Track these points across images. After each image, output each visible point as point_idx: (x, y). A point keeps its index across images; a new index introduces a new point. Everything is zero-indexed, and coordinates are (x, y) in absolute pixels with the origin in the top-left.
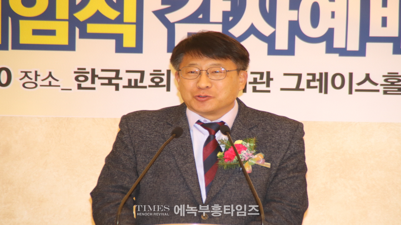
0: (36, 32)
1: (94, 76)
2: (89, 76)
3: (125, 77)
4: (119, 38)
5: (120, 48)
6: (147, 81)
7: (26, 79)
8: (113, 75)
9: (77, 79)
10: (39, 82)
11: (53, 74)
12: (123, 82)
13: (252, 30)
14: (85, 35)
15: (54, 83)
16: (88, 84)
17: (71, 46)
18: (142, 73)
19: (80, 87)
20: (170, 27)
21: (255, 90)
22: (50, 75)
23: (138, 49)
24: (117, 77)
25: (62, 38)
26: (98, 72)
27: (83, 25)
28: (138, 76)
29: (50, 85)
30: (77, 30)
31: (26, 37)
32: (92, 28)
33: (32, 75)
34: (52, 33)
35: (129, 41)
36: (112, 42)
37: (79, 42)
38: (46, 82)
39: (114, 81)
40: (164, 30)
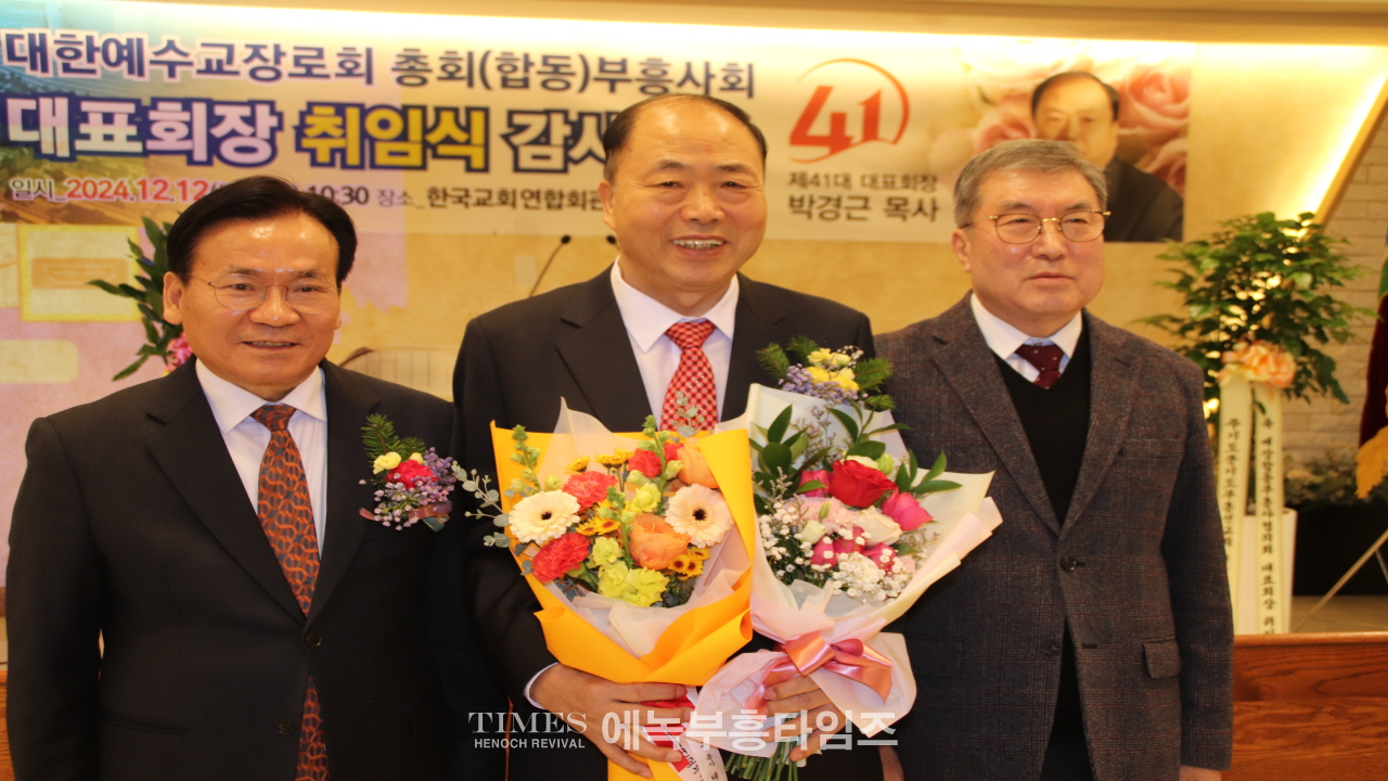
0: (392, 154)
1: (445, 194)
2: (441, 195)
3: (474, 196)
4: (467, 159)
5: (469, 169)
6: (495, 199)
7: (383, 198)
8: (462, 193)
9: (430, 197)
10: (395, 200)
11: (409, 193)
12: (472, 200)
13: (590, 153)
14: (436, 156)
15: (408, 201)
16: (439, 202)
17: (423, 167)
18: (490, 192)
19: (433, 205)
20: (515, 149)
21: (594, 208)
22: (405, 194)
23: (486, 169)
24: (467, 196)
25: (415, 159)
26: (450, 191)
27: (434, 147)
28: (484, 195)
29: (405, 203)
30: (429, 153)
31: (382, 158)
32: (443, 150)
33: (388, 194)
34: (405, 154)
35: (478, 162)
36: (461, 164)
37: (432, 163)
38: (401, 201)
39: (465, 200)
40: (509, 153)
